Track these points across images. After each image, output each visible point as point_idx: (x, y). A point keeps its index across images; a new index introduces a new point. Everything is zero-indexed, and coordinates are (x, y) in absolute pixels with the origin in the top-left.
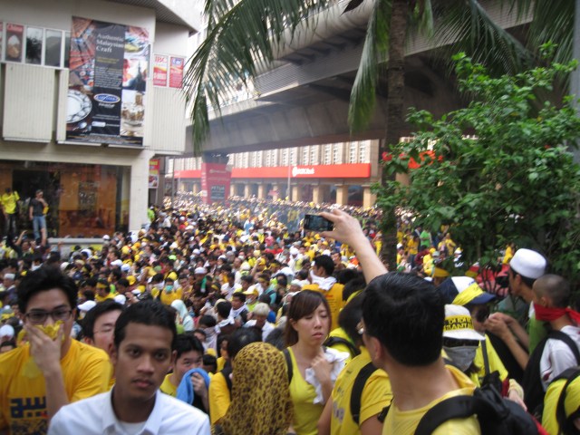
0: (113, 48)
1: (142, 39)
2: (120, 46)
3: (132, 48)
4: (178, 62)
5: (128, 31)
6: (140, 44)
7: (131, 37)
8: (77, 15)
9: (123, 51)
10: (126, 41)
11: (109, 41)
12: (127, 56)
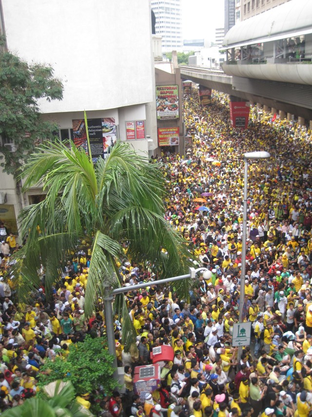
0: (96, 132)
1: (112, 124)
2: (100, 130)
3: (107, 130)
4: (141, 124)
5: (103, 121)
6: (111, 127)
7: (106, 124)
8: (74, 119)
9: (102, 132)
10: (103, 127)
11: (93, 129)
12: (104, 135)
